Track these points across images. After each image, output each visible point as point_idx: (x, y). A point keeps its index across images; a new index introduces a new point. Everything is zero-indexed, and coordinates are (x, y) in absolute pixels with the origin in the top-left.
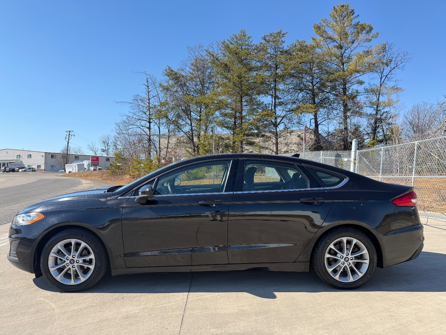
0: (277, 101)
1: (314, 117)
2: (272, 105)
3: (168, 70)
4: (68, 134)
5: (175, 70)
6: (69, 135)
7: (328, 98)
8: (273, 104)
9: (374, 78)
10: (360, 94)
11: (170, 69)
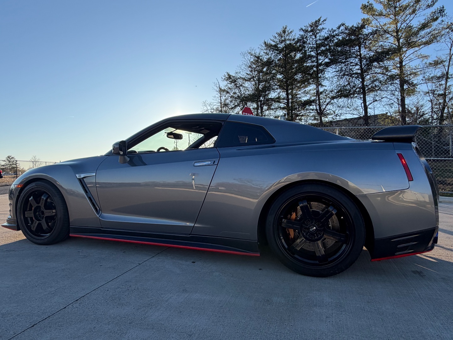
1: (363, 101)
3: (227, 76)
5: (232, 74)
9: (441, 50)
11: (229, 75)
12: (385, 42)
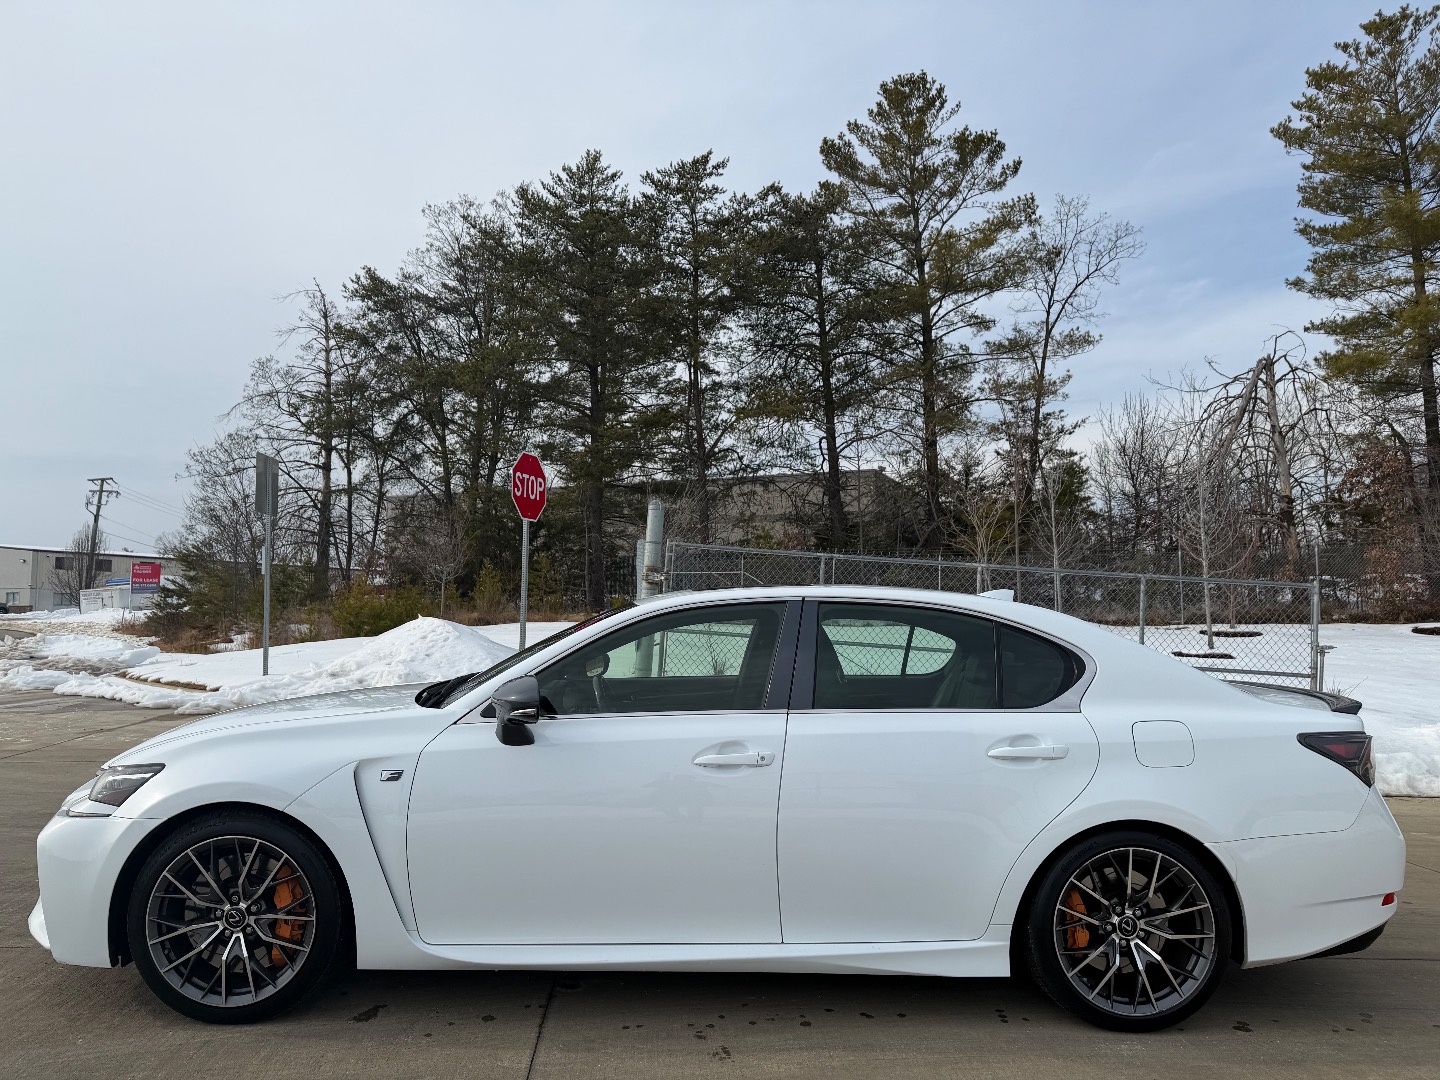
1: (826, 434)
3: (365, 282)
4: (98, 488)
6: (101, 491)
11: (373, 279)
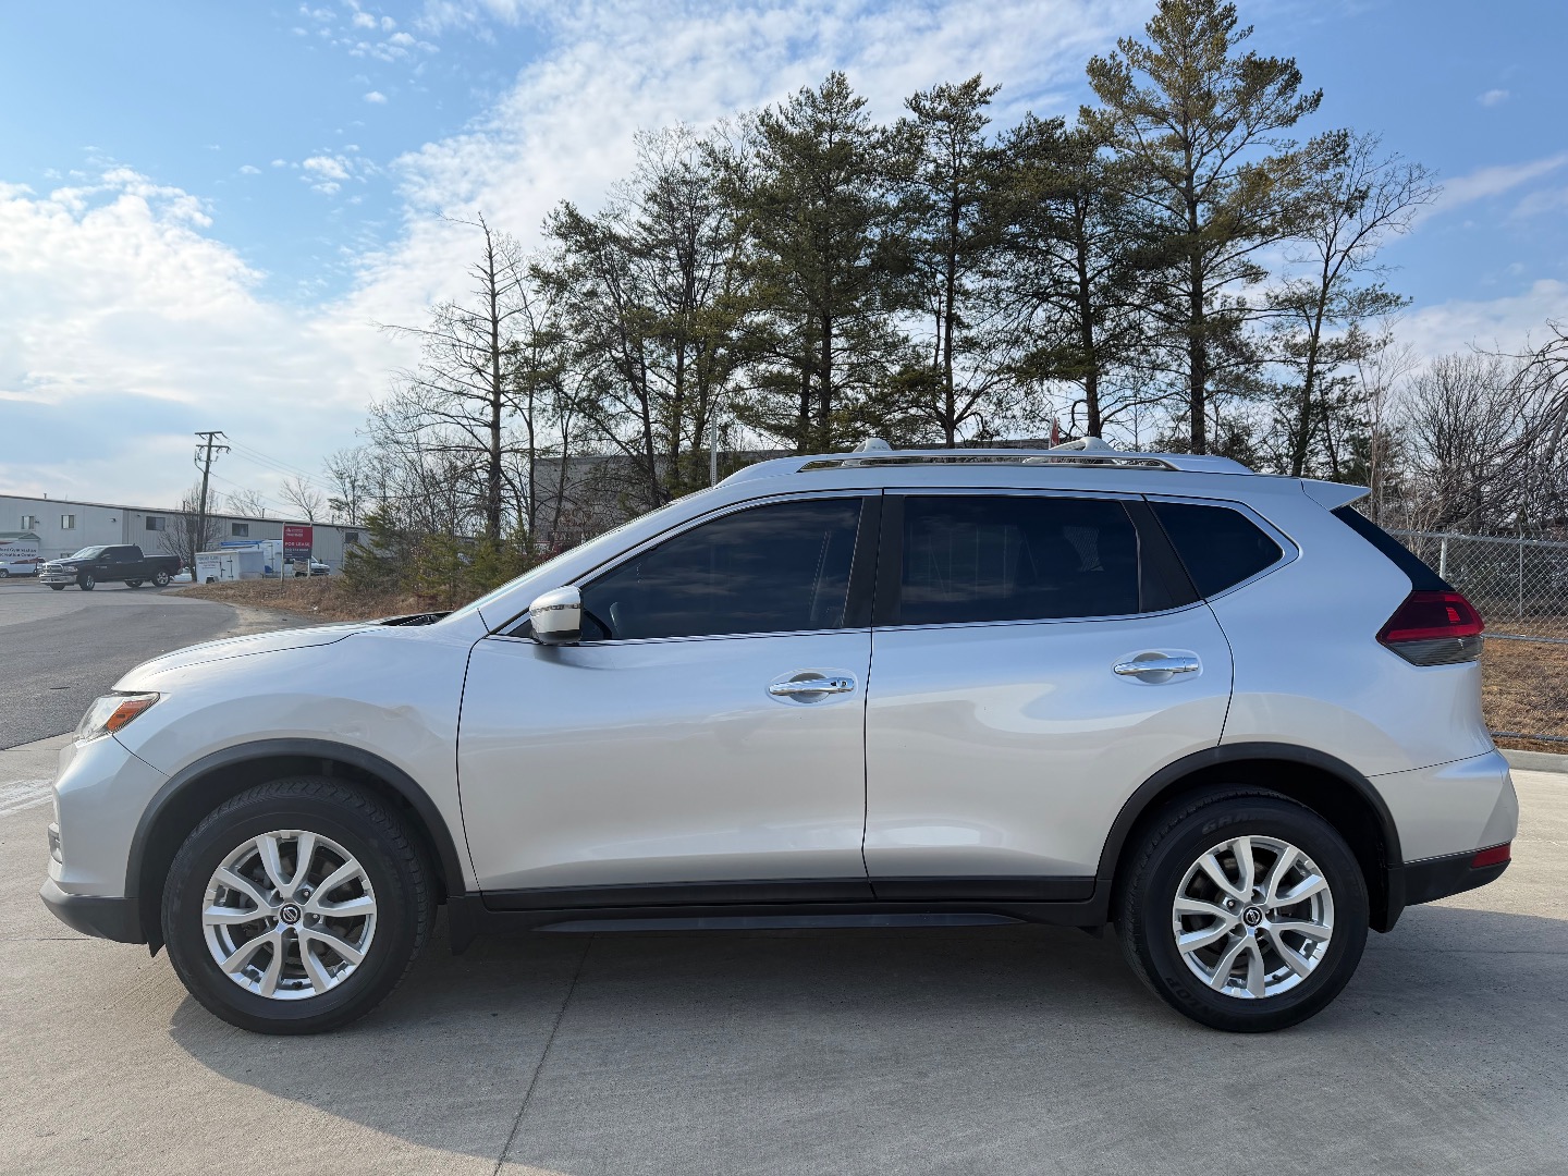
0: (955, 333)
1: (1084, 395)
2: (937, 351)
3: (564, 218)
4: (206, 442)
5: (588, 214)
6: (210, 446)
7: (1135, 326)
8: (942, 345)
9: (1300, 260)
10: (1252, 315)
11: (571, 214)
12: (1157, 203)
